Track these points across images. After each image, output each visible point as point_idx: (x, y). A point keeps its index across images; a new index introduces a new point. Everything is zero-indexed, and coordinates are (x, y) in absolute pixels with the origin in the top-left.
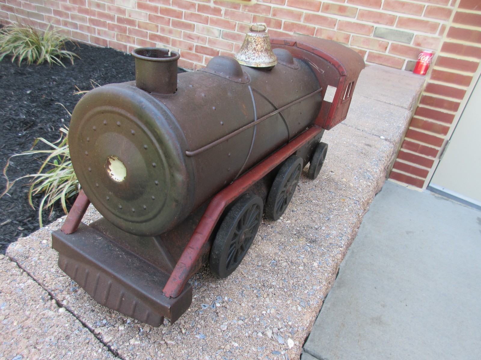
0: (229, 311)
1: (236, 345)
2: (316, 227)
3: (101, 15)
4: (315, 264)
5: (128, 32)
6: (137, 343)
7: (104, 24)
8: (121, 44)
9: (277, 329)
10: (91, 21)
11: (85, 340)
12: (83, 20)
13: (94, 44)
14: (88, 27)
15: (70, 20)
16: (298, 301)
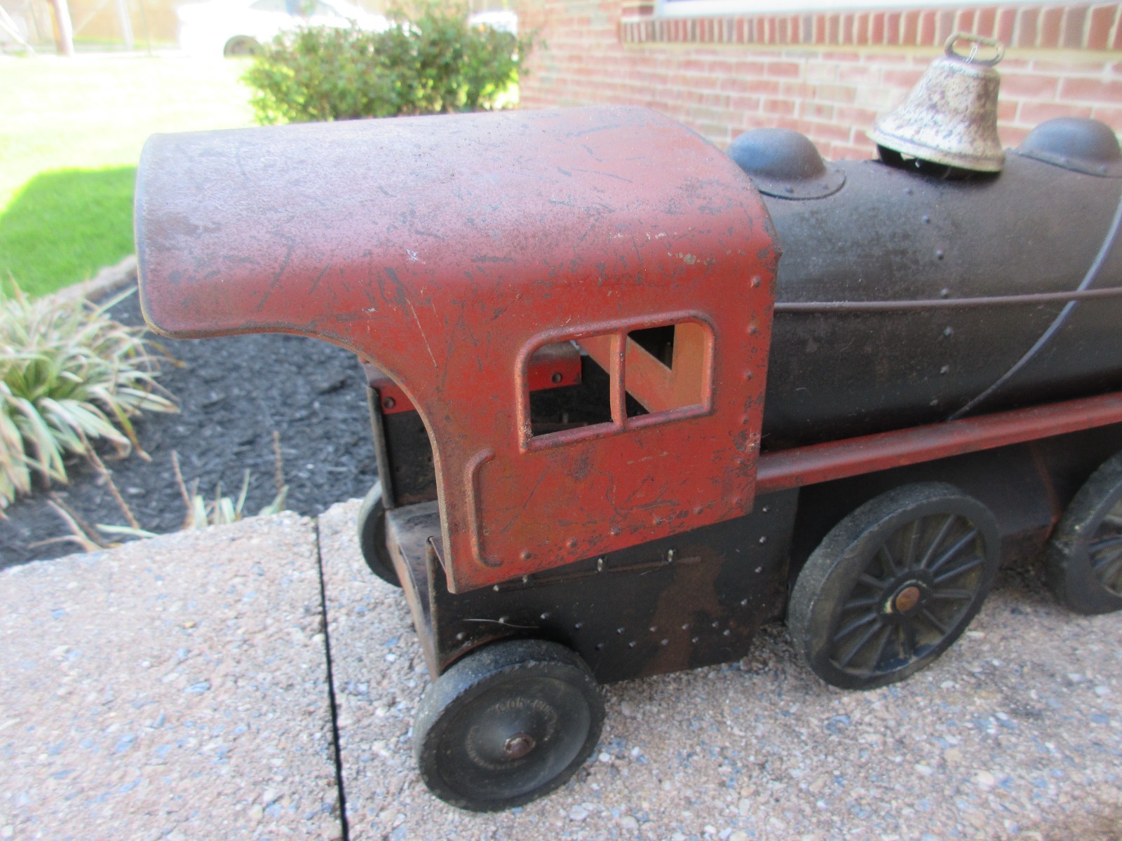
0: (619, 782)
6: (384, 753)
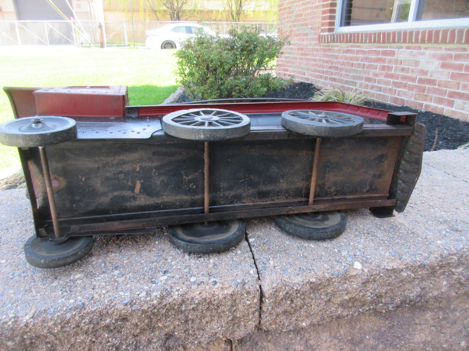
3: (404, 78)
5: (426, 91)
7: (405, 86)
8: (417, 103)
10: (394, 84)
12: (387, 83)
13: (392, 104)
14: (390, 89)
15: (376, 84)
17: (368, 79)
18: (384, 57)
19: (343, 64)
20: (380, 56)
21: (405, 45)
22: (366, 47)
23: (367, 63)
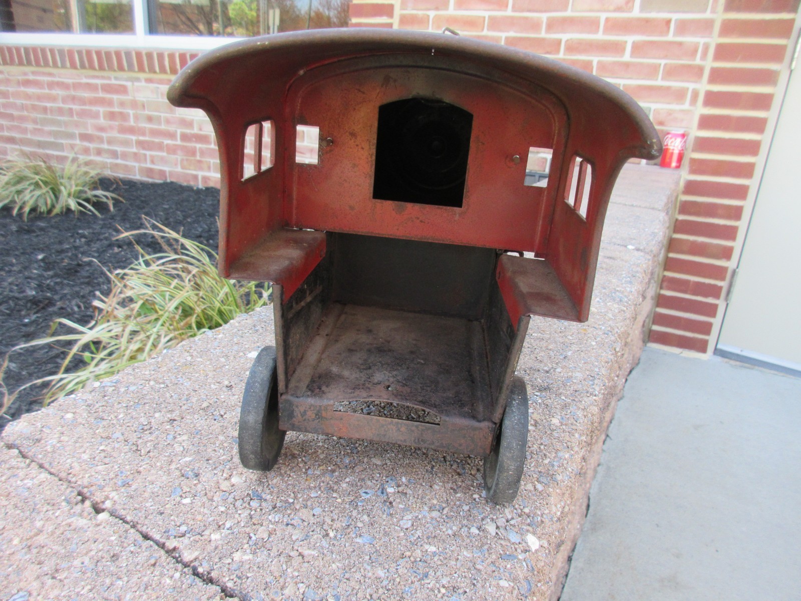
0: (411, 498)
1: (432, 549)
2: (546, 368)
3: (154, 133)
4: (555, 421)
5: (198, 154)
6: (246, 557)
7: (160, 147)
8: (188, 174)
9: (504, 520)
10: (140, 144)
11: (148, 560)
12: (126, 143)
13: (145, 179)
14: (135, 154)
15: (105, 146)
16: (535, 476)
17: (85, 137)
18: (108, 96)
19: (23, 107)
20: (101, 94)
21: (142, 76)
22: (67, 76)
23: (76, 107)
